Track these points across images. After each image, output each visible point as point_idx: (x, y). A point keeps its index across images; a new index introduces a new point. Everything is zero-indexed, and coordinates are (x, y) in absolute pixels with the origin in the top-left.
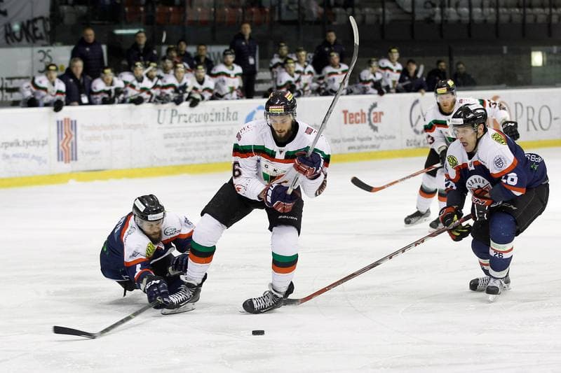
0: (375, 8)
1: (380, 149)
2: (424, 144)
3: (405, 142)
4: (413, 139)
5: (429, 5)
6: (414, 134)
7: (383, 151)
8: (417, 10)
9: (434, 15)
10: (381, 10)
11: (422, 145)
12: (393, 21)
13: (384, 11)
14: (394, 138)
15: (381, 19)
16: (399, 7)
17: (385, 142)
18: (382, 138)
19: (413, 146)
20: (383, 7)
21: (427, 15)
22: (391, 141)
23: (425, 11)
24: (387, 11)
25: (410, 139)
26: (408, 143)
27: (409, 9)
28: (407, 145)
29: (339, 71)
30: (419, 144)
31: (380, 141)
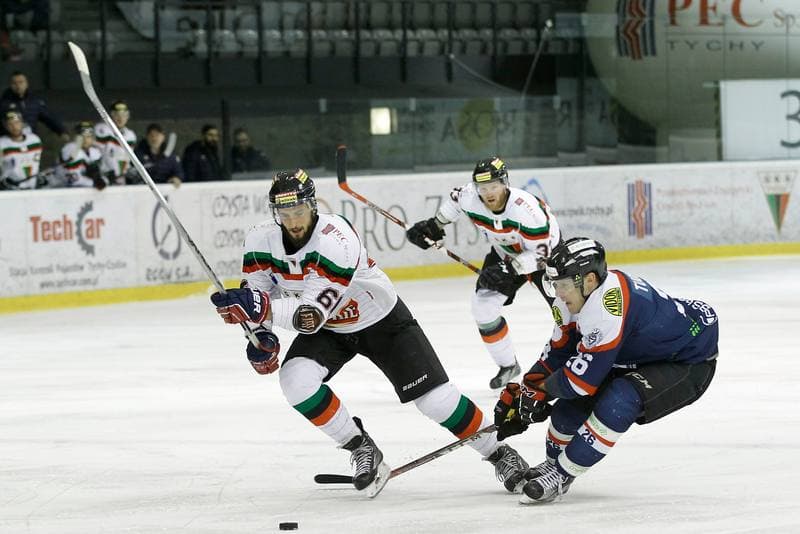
0: (85, 30)
1: (98, 286)
2: (179, 277)
3: (143, 273)
4: (160, 267)
5: (185, 25)
6: (160, 258)
7: (103, 290)
8: (164, 34)
9: (194, 44)
10: (98, 34)
11: (174, 278)
12: (119, 55)
13: (104, 36)
14: (124, 265)
15: (99, 49)
16: (130, 28)
17: (107, 272)
18: (100, 266)
19: (159, 281)
20: (103, 29)
21: (183, 44)
22: (119, 272)
23: (181, 35)
24: (110, 37)
25: (153, 269)
26: (150, 275)
27: (149, 33)
28: (148, 278)
29: (23, 146)
30: (169, 277)
31: (98, 272)
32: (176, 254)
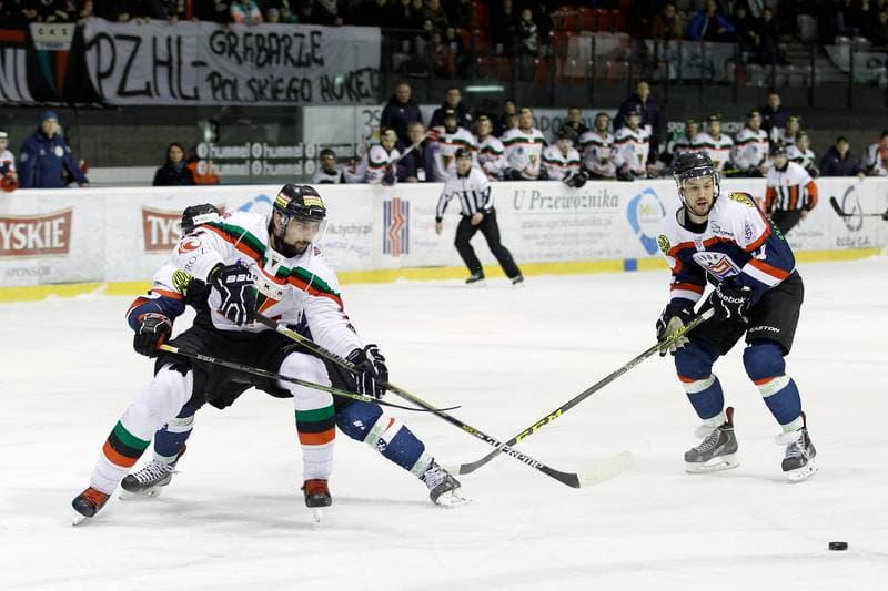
0: (801, 66)
1: (803, 248)
2: (860, 244)
3: (834, 240)
4: (846, 236)
5: (873, 63)
6: (847, 230)
7: (805, 252)
8: (857, 70)
9: (879, 76)
10: (810, 68)
11: (856, 245)
12: (823, 84)
13: (813, 70)
14: (821, 234)
15: (809, 80)
16: (833, 65)
17: (809, 239)
18: (804, 234)
19: (846, 247)
20: (812, 64)
21: (870, 77)
22: (817, 239)
23: (870, 71)
24: (817, 70)
25: (841, 237)
26: (840, 242)
27: (846, 68)
28: (838, 245)
30: (853, 243)
31: (802, 237)
32: (859, 228)
